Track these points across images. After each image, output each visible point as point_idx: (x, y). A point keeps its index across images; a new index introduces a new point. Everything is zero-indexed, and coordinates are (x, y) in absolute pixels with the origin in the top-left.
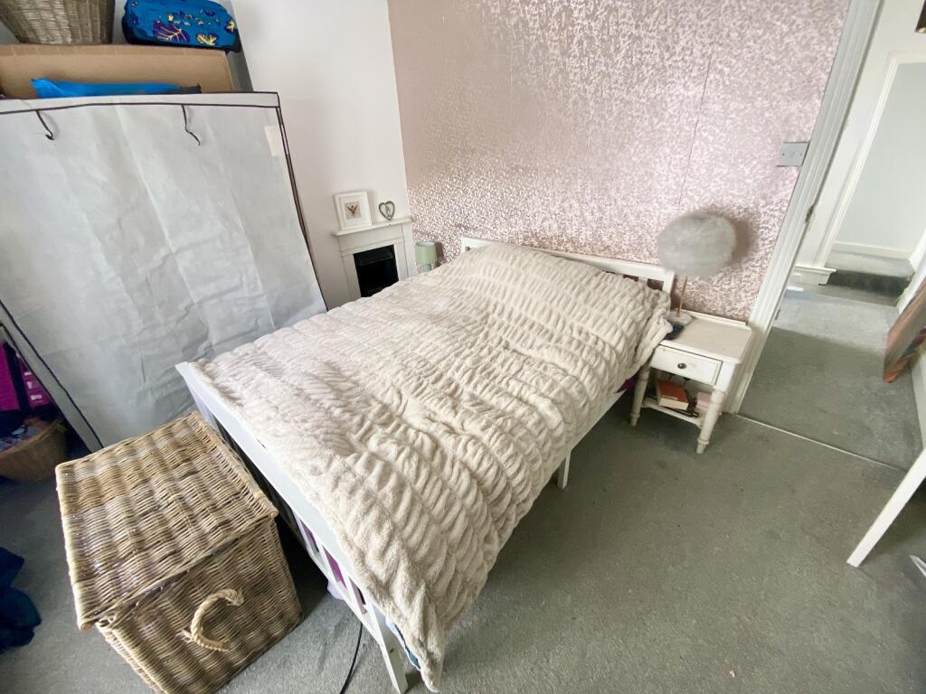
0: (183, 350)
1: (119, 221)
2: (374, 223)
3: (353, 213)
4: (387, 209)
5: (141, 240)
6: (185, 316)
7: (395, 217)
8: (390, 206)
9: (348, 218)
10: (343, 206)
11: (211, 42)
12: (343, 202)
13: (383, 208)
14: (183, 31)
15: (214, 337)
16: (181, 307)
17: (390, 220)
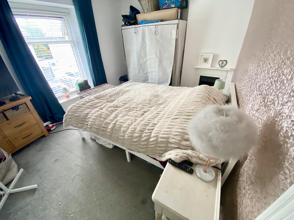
0: (143, 81)
1: (140, 51)
2: (211, 67)
3: (205, 61)
4: (223, 63)
5: (143, 56)
6: (145, 74)
7: (226, 67)
8: (225, 62)
9: (203, 62)
10: (203, 58)
11: (174, 6)
12: (203, 57)
13: (221, 63)
14: (168, 5)
15: (149, 81)
16: (145, 72)
17: (221, 67)
